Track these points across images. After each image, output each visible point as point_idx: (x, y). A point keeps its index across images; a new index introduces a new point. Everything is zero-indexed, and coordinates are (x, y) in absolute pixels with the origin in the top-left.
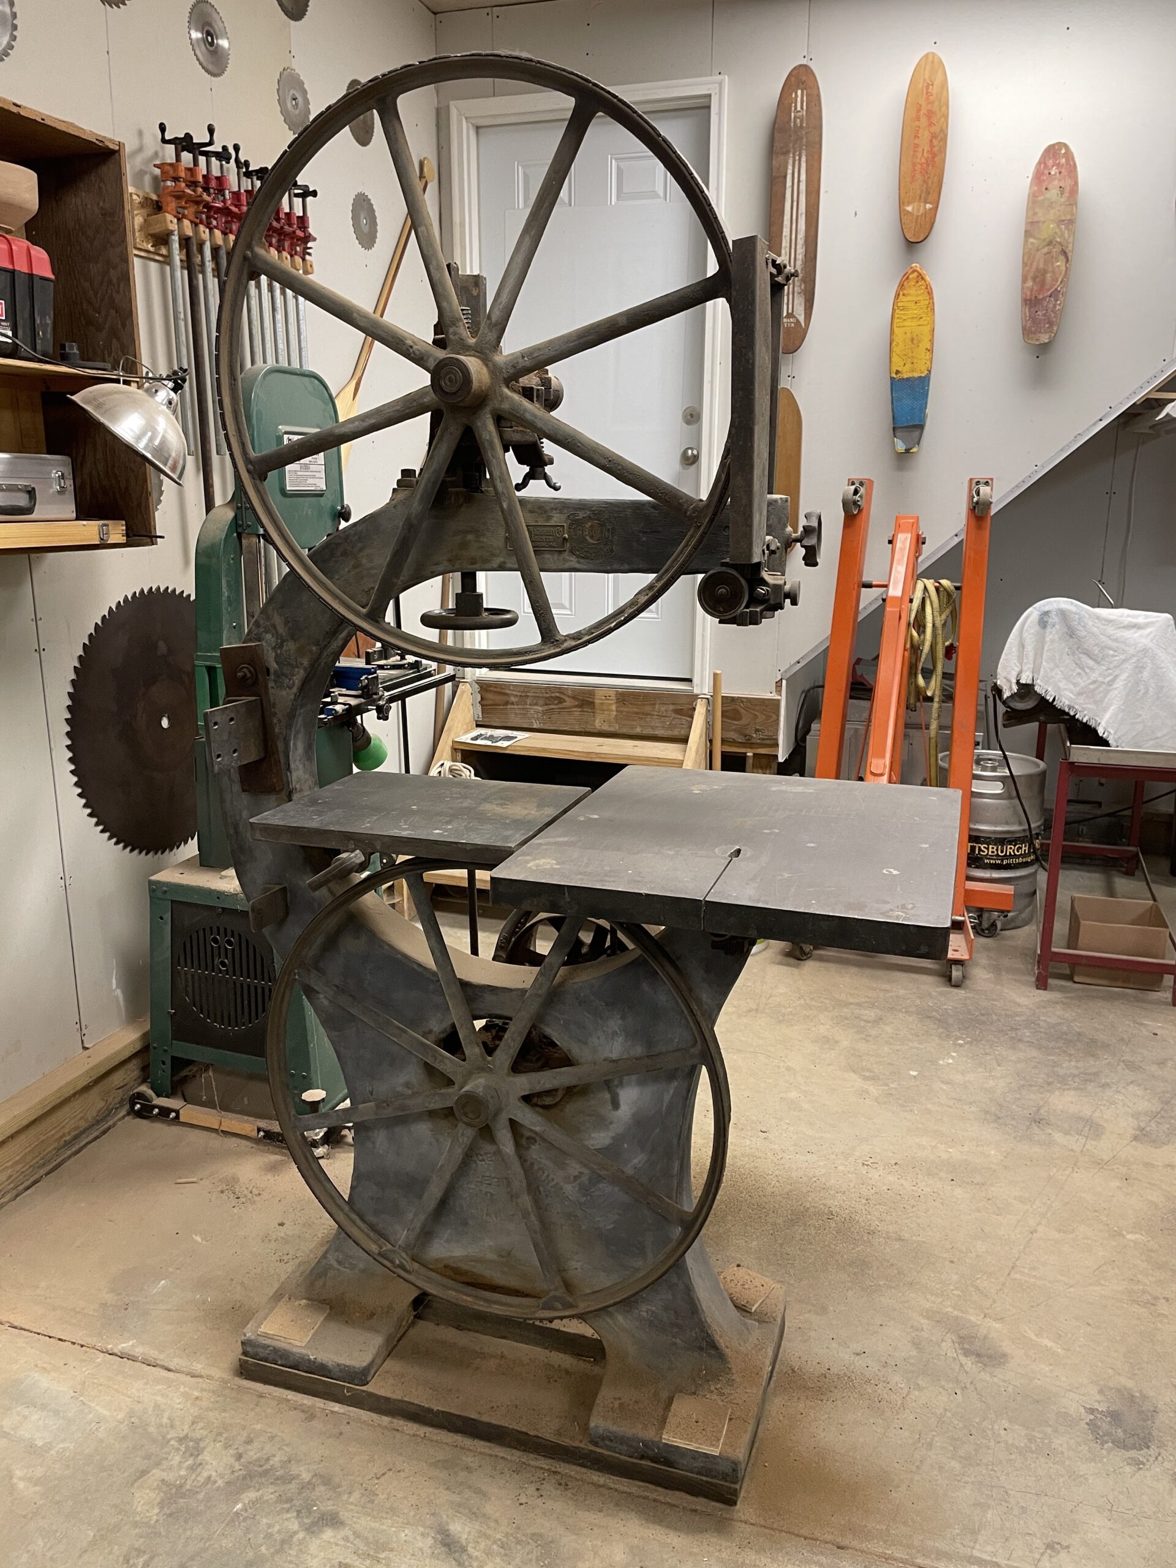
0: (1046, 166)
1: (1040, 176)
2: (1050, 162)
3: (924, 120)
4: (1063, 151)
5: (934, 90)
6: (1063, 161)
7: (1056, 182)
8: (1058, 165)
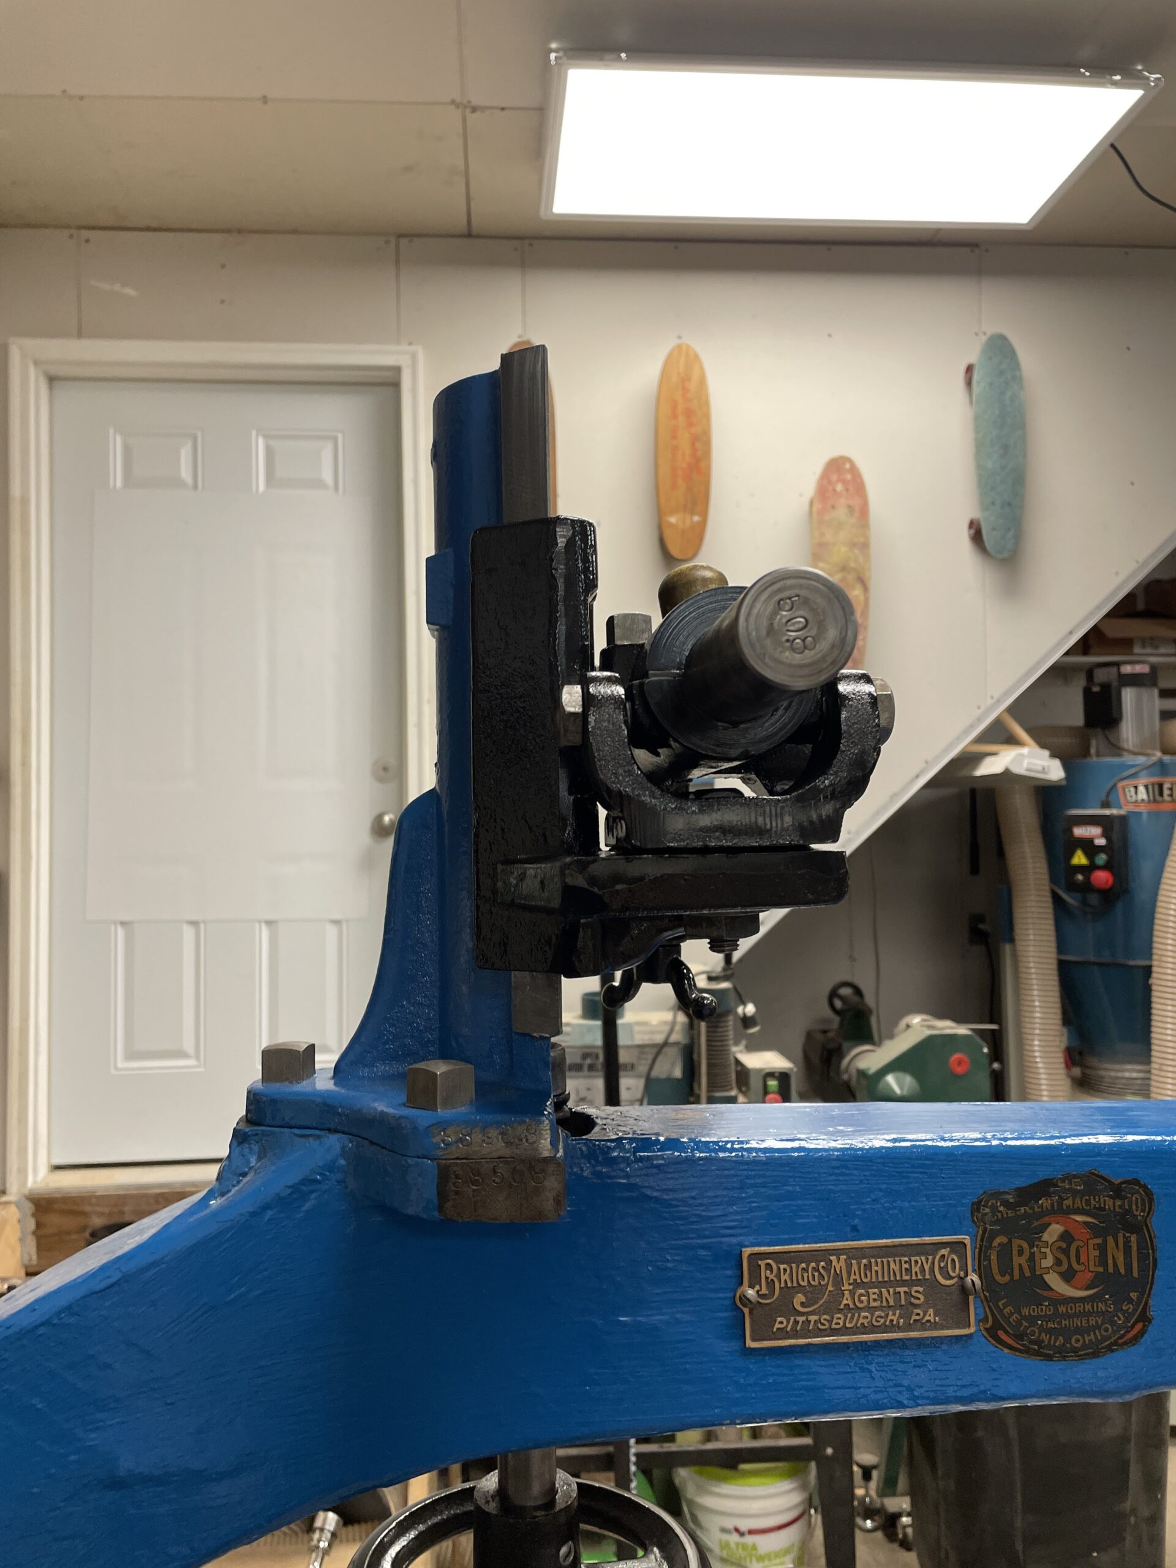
0: (830, 482)
1: (824, 492)
2: (834, 477)
3: (681, 419)
4: (848, 466)
5: (693, 386)
6: (849, 477)
7: (843, 501)
8: (844, 482)
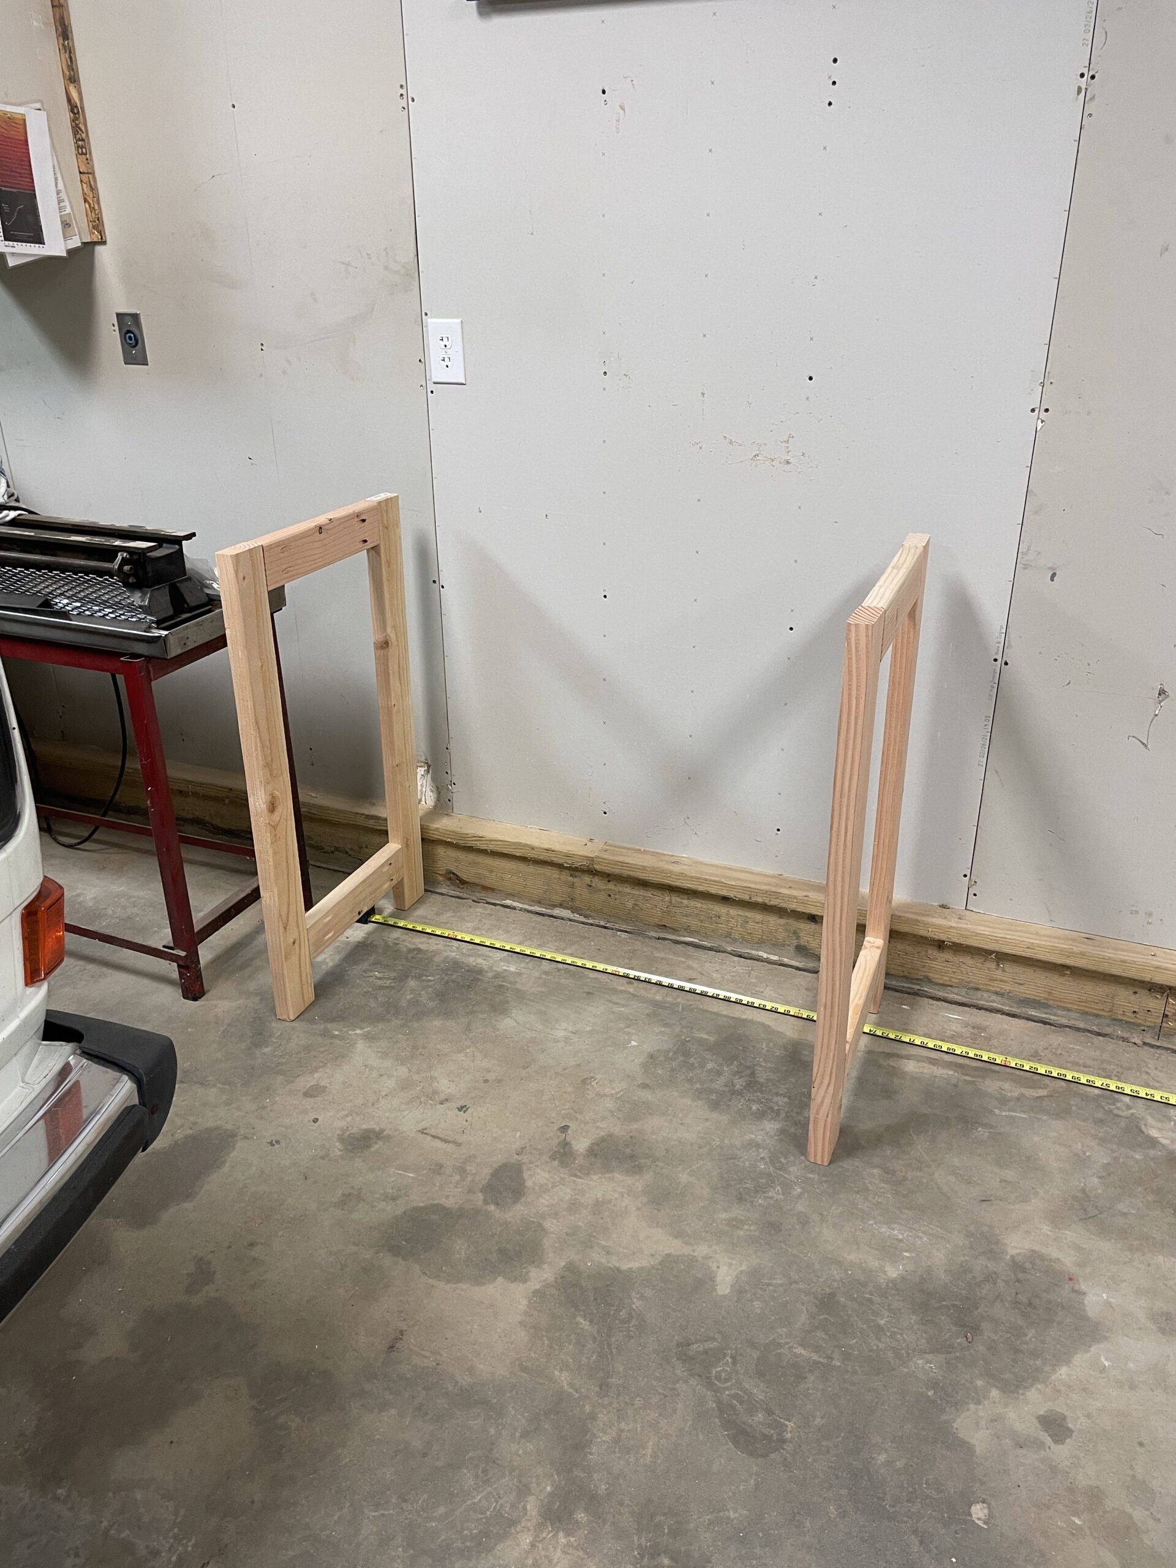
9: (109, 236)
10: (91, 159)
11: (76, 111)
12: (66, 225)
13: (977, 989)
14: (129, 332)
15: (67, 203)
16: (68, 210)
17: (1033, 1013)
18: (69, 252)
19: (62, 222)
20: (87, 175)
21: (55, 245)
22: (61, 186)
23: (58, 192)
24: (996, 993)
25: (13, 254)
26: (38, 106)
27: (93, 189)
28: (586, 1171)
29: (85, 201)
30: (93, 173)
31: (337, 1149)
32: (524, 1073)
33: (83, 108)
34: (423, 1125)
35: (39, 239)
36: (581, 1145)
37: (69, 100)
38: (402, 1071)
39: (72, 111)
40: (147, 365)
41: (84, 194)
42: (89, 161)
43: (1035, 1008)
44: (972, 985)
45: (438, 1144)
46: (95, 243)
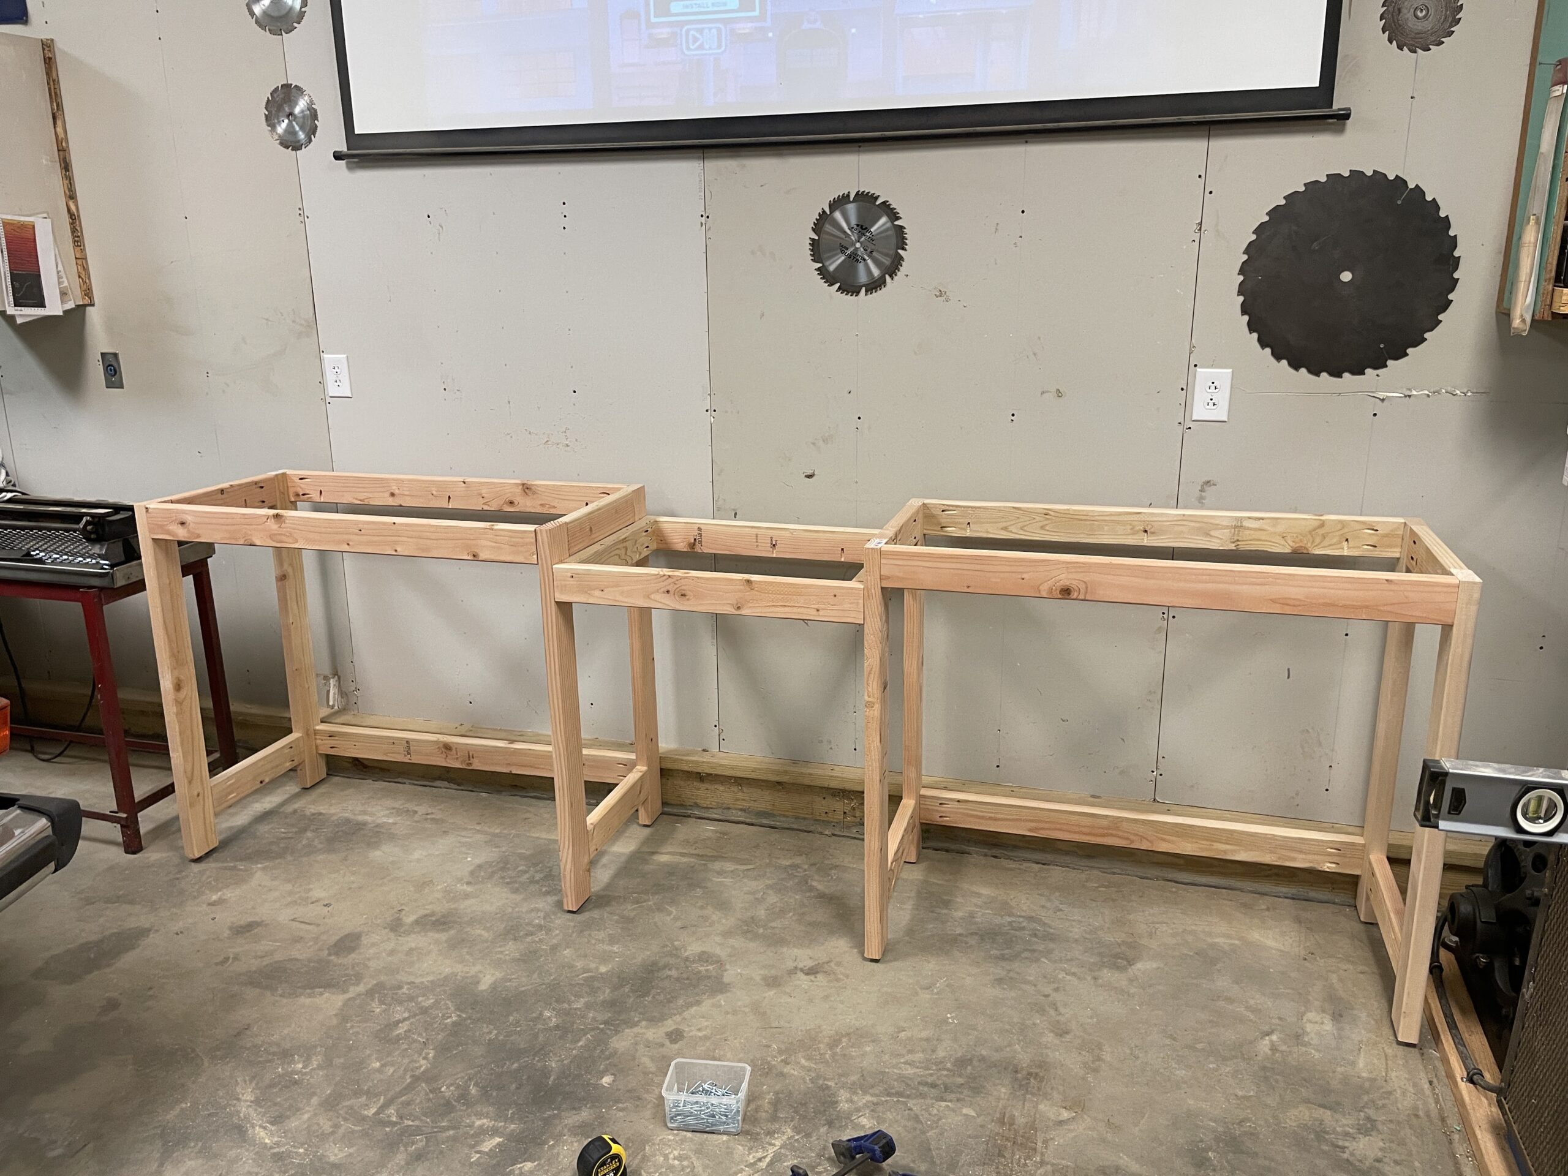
9: (96, 301)
10: (84, 249)
11: (74, 218)
12: (63, 294)
13: (729, 808)
14: (110, 365)
15: (65, 279)
16: (66, 284)
17: (765, 821)
18: (65, 312)
19: (60, 292)
20: (82, 260)
21: (54, 307)
22: (60, 268)
23: (58, 272)
24: (741, 810)
25: (21, 315)
26: (45, 215)
27: (86, 269)
28: (408, 933)
29: (79, 277)
30: (86, 259)
31: (226, 933)
32: (381, 882)
33: (79, 216)
34: (296, 916)
35: (42, 305)
36: (409, 919)
37: (69, 210)
38: (289, 887)
39: (71, 218)
40: (123, 388)
41: (79, 273)
42: (83, 251)
43: (766, 818)
44: (724, 806)
45: (303, 926)
46: (85, 306)
